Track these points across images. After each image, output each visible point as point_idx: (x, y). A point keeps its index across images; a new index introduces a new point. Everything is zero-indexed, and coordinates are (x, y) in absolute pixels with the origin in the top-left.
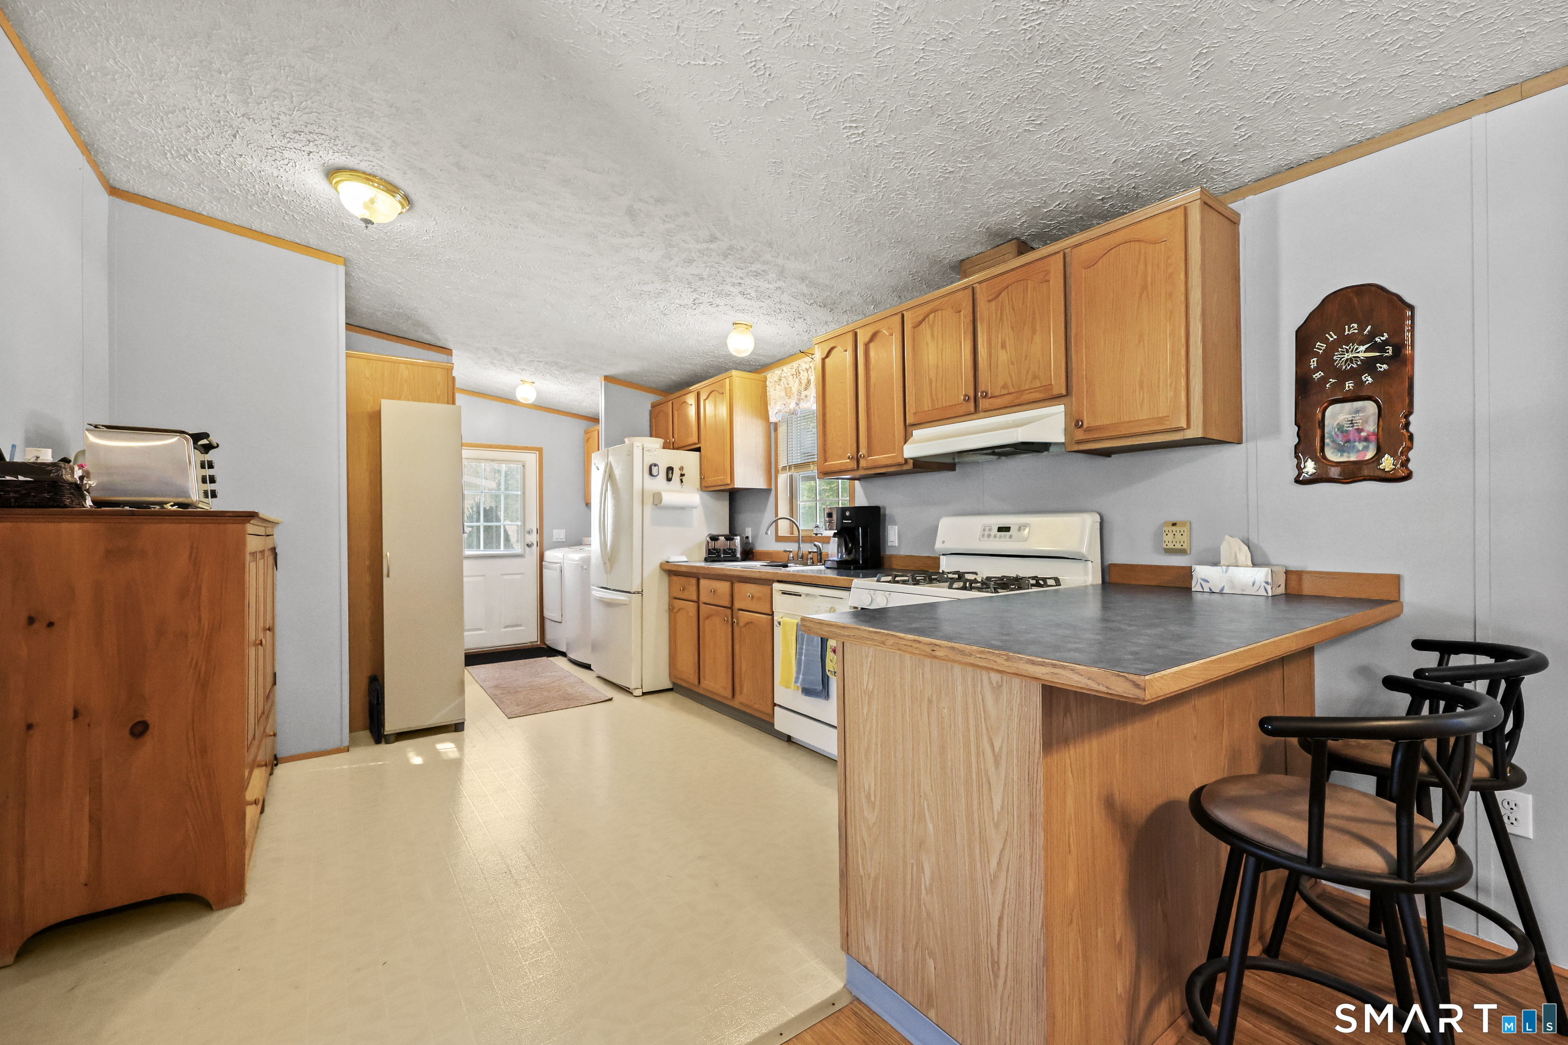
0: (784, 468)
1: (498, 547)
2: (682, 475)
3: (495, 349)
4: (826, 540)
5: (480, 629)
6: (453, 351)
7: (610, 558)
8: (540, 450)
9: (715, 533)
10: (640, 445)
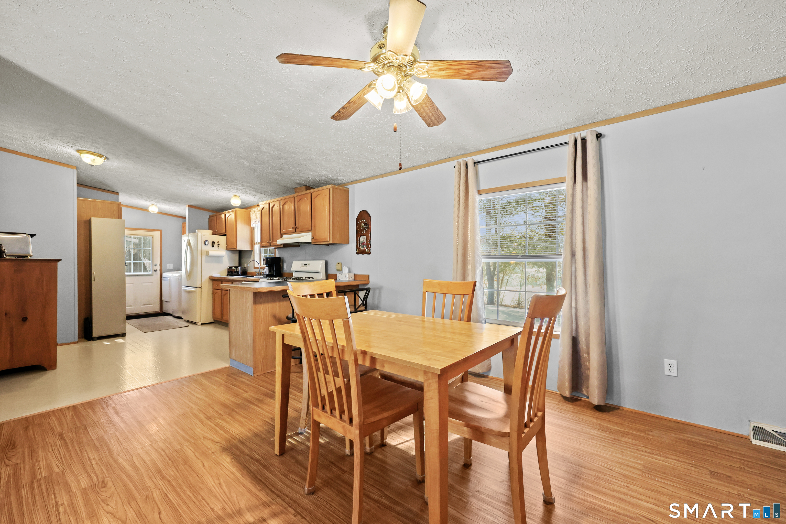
0: (256, 243)
1: (140, 271)
2: (218, 245)
3: (139, 194)
4: (262, 268)
5: (131, 306)
6: (120, 194)
7: (189, 275)
8: (161, 231)
9: (231, 265)
10: (201, 233)
